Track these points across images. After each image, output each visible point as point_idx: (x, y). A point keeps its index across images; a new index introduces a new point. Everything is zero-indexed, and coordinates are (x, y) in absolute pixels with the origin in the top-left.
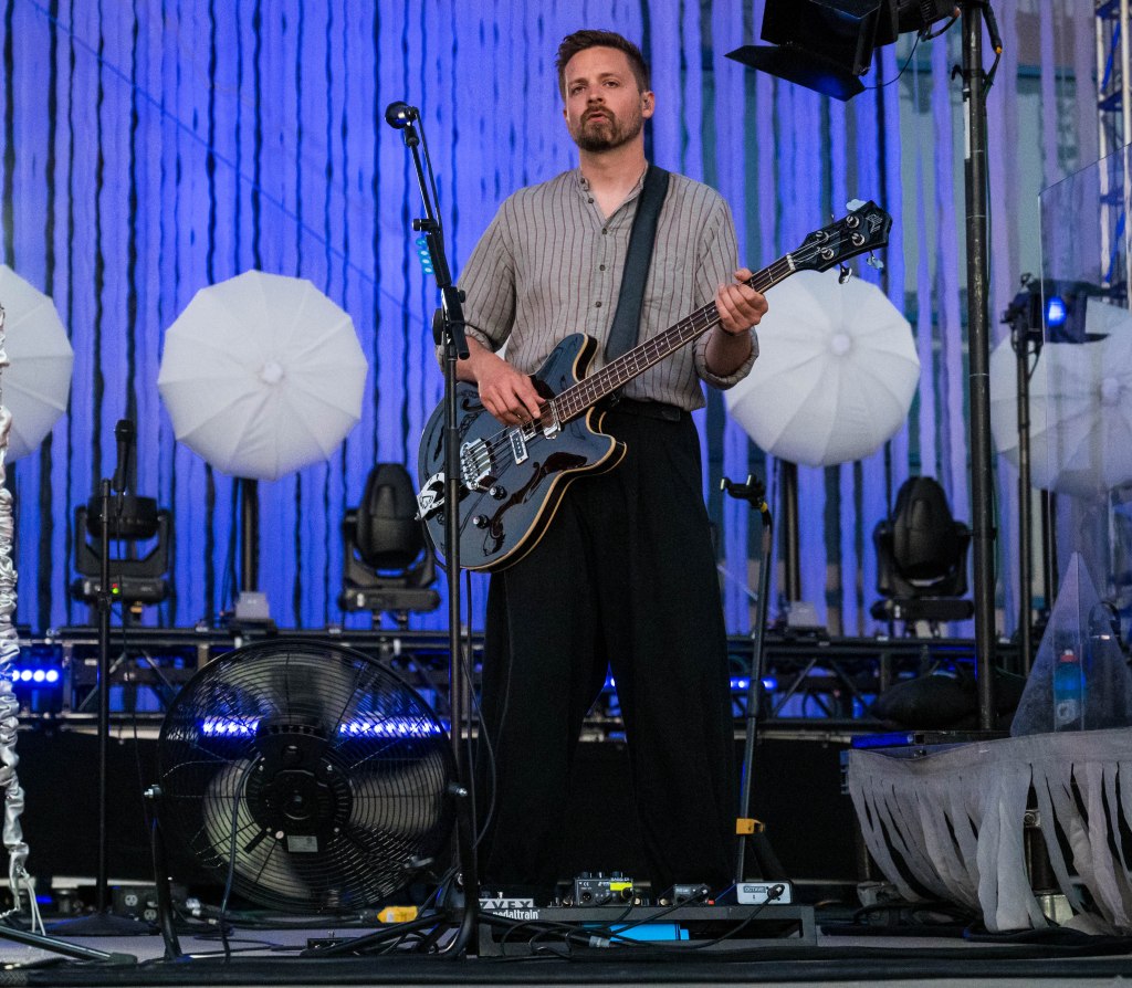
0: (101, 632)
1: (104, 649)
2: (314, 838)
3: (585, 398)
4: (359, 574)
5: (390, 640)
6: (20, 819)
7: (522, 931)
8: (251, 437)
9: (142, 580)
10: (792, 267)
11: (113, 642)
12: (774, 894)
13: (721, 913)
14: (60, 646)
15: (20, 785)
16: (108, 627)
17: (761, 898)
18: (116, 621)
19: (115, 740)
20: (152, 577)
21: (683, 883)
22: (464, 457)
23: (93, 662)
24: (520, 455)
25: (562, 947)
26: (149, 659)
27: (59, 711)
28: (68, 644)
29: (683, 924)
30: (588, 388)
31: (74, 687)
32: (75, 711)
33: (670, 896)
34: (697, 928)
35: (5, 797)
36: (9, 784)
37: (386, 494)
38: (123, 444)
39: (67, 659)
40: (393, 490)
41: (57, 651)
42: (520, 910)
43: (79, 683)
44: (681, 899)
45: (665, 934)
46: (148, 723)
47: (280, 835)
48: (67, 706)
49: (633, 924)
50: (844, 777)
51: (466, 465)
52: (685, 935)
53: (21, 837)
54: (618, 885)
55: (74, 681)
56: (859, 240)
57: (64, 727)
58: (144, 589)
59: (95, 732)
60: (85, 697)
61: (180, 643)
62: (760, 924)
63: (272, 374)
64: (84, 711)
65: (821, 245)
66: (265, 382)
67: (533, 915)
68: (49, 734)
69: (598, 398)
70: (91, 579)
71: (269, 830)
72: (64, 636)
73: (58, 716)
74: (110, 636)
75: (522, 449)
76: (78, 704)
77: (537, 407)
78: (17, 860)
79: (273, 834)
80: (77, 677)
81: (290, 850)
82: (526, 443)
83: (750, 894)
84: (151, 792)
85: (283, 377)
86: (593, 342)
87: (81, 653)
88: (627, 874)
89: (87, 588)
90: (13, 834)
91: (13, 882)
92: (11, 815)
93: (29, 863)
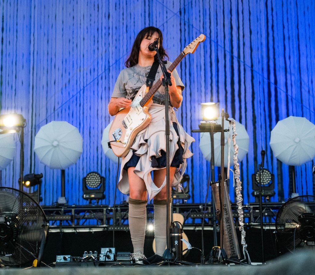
0: (260, 204)
1: (261, 207)
2: (314, 242)
6: (245, 238)
8: (293, 156)
9: (269, 191)
11: (263, 206)
14: (250, 207)
15: (244, 230)
16: (262, 203)
18: (263, 201)
19: (264, 229)
20: (271, 190)
23: (258, 211)
26: (271, 210)
27: (250, 223)
28: (252, 207)
31: (254, 217)
32: (254, 223)
35: (241, 233)
36: (242, 230)
38: (263, 156)
39: (251, 210)
41: (249, 209)
43: (255, 216)
46: (272, 225)
47: (305, 241)
48: (252, 222)
53: (245, 242)
55: (253, 215)
57: (252, 227)
58: (269, 193)
59: (260, 228)
60: (256, 219)
61: (279, 206)
63: (297, 140)
64: (256, 223)
66: (296, 142)
68: (248, 228)
70: (256, 191)
71: (303, 240)
72: (251, 205)
73: (250, 224)
74: (262, 205)
76: (255, 221)
78: (245, 248)
79: (304, 241)
80: (254, 215)
81: (308, 245)
84: (275, 232)
85: (300, 141)
87: (255, 209)
89: (255, 193)
90: (243, 242)
91: (244, 253)
92: (243, 237)
93: (247, 248)
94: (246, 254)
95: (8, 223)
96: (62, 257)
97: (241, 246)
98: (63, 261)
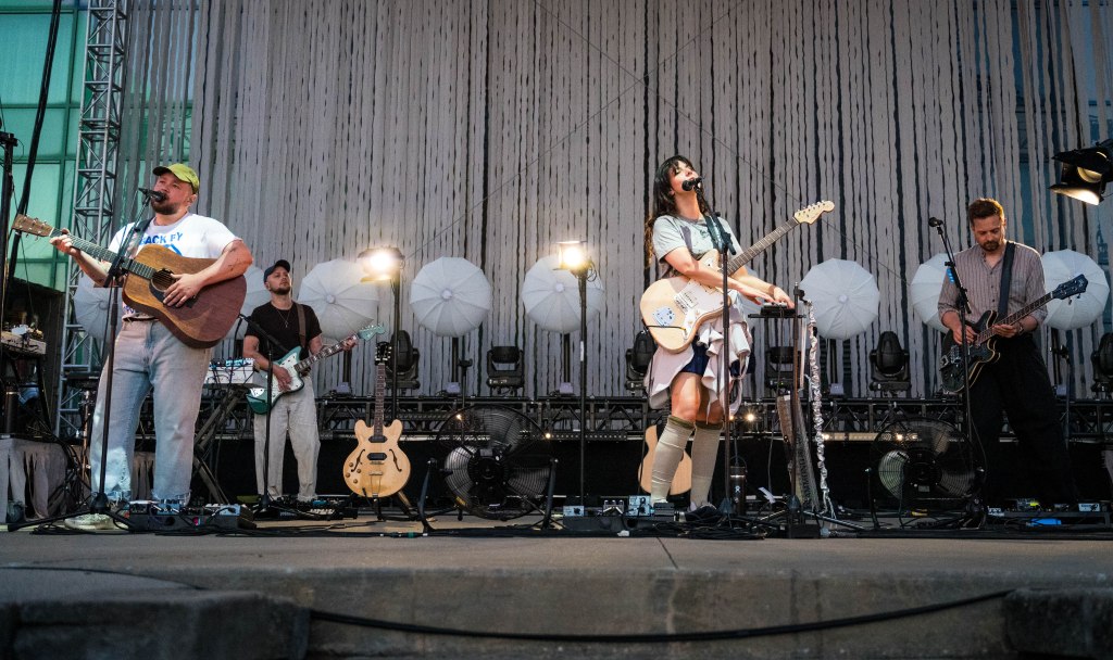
2: (928, 487)
4: (877, 376)
5: (892, 402)
6: (826, 480)
7: (1000, 521)
8: (836, 323)
12: (1093, 508)
13: (1072, 514)
17: (1089, 509)
21: (1058, 503)
25: (1016, 527)
28: (765, 405)
29: (1058, 518)
33: (1053, 508)
34: (1064, 520)
37: (888, 344)
40: (891, 342)
42: (996, 512)
44: (1058, 509)
45: (1052, 522)
47: (916, 486)
49: (1041, 518)
50: (1103, 461)
52: (1059, 522)
53: (826, 486)
54: (1033, 504)
62: (1089, 518)
63: (843, 299)
66: (841, 302)
67: (1002, 515)
70: (773, 379)
71: (911, 484)
72: (763, 401)
78: (826, 494)
79: (913, 485)
81: (919, 491)
83: (1084, 508)
85: (848, 300)
86: (995, 314)
88: (1036, 500)
90: (824, 486)
91: (825, 502)
92: (823, 478)
93: (829, 495)
94: (828, 503)
95: (497, 458)
96: (572, 508)
97: (820, 492)
98: (573, 514)
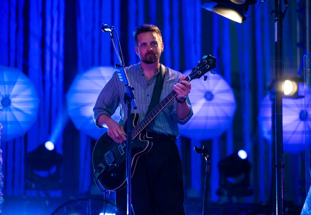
3: (138, 131)
10: (190, 79)
22: (106, 157)
24: (122, 152)
30: (142, 124)
51: (107, 159)
56: (207, 67)
65: (197, 71)
69: (142, 130)
75: (122, 151)
77: (125, 137)
82: (123, 149)
